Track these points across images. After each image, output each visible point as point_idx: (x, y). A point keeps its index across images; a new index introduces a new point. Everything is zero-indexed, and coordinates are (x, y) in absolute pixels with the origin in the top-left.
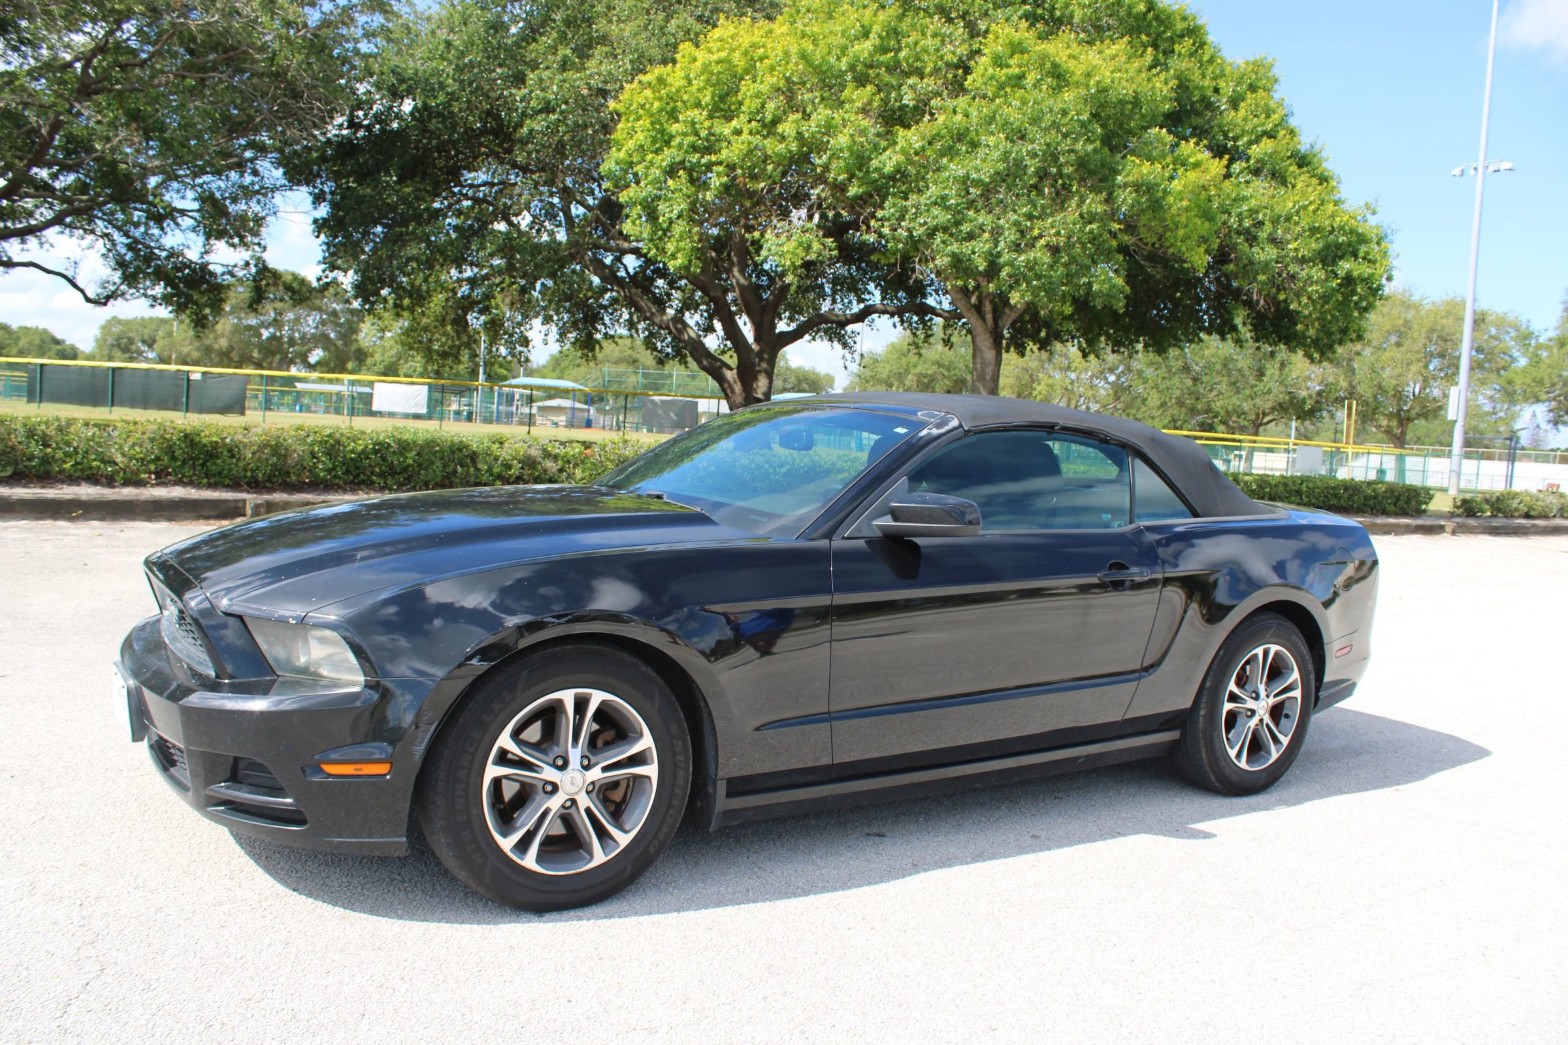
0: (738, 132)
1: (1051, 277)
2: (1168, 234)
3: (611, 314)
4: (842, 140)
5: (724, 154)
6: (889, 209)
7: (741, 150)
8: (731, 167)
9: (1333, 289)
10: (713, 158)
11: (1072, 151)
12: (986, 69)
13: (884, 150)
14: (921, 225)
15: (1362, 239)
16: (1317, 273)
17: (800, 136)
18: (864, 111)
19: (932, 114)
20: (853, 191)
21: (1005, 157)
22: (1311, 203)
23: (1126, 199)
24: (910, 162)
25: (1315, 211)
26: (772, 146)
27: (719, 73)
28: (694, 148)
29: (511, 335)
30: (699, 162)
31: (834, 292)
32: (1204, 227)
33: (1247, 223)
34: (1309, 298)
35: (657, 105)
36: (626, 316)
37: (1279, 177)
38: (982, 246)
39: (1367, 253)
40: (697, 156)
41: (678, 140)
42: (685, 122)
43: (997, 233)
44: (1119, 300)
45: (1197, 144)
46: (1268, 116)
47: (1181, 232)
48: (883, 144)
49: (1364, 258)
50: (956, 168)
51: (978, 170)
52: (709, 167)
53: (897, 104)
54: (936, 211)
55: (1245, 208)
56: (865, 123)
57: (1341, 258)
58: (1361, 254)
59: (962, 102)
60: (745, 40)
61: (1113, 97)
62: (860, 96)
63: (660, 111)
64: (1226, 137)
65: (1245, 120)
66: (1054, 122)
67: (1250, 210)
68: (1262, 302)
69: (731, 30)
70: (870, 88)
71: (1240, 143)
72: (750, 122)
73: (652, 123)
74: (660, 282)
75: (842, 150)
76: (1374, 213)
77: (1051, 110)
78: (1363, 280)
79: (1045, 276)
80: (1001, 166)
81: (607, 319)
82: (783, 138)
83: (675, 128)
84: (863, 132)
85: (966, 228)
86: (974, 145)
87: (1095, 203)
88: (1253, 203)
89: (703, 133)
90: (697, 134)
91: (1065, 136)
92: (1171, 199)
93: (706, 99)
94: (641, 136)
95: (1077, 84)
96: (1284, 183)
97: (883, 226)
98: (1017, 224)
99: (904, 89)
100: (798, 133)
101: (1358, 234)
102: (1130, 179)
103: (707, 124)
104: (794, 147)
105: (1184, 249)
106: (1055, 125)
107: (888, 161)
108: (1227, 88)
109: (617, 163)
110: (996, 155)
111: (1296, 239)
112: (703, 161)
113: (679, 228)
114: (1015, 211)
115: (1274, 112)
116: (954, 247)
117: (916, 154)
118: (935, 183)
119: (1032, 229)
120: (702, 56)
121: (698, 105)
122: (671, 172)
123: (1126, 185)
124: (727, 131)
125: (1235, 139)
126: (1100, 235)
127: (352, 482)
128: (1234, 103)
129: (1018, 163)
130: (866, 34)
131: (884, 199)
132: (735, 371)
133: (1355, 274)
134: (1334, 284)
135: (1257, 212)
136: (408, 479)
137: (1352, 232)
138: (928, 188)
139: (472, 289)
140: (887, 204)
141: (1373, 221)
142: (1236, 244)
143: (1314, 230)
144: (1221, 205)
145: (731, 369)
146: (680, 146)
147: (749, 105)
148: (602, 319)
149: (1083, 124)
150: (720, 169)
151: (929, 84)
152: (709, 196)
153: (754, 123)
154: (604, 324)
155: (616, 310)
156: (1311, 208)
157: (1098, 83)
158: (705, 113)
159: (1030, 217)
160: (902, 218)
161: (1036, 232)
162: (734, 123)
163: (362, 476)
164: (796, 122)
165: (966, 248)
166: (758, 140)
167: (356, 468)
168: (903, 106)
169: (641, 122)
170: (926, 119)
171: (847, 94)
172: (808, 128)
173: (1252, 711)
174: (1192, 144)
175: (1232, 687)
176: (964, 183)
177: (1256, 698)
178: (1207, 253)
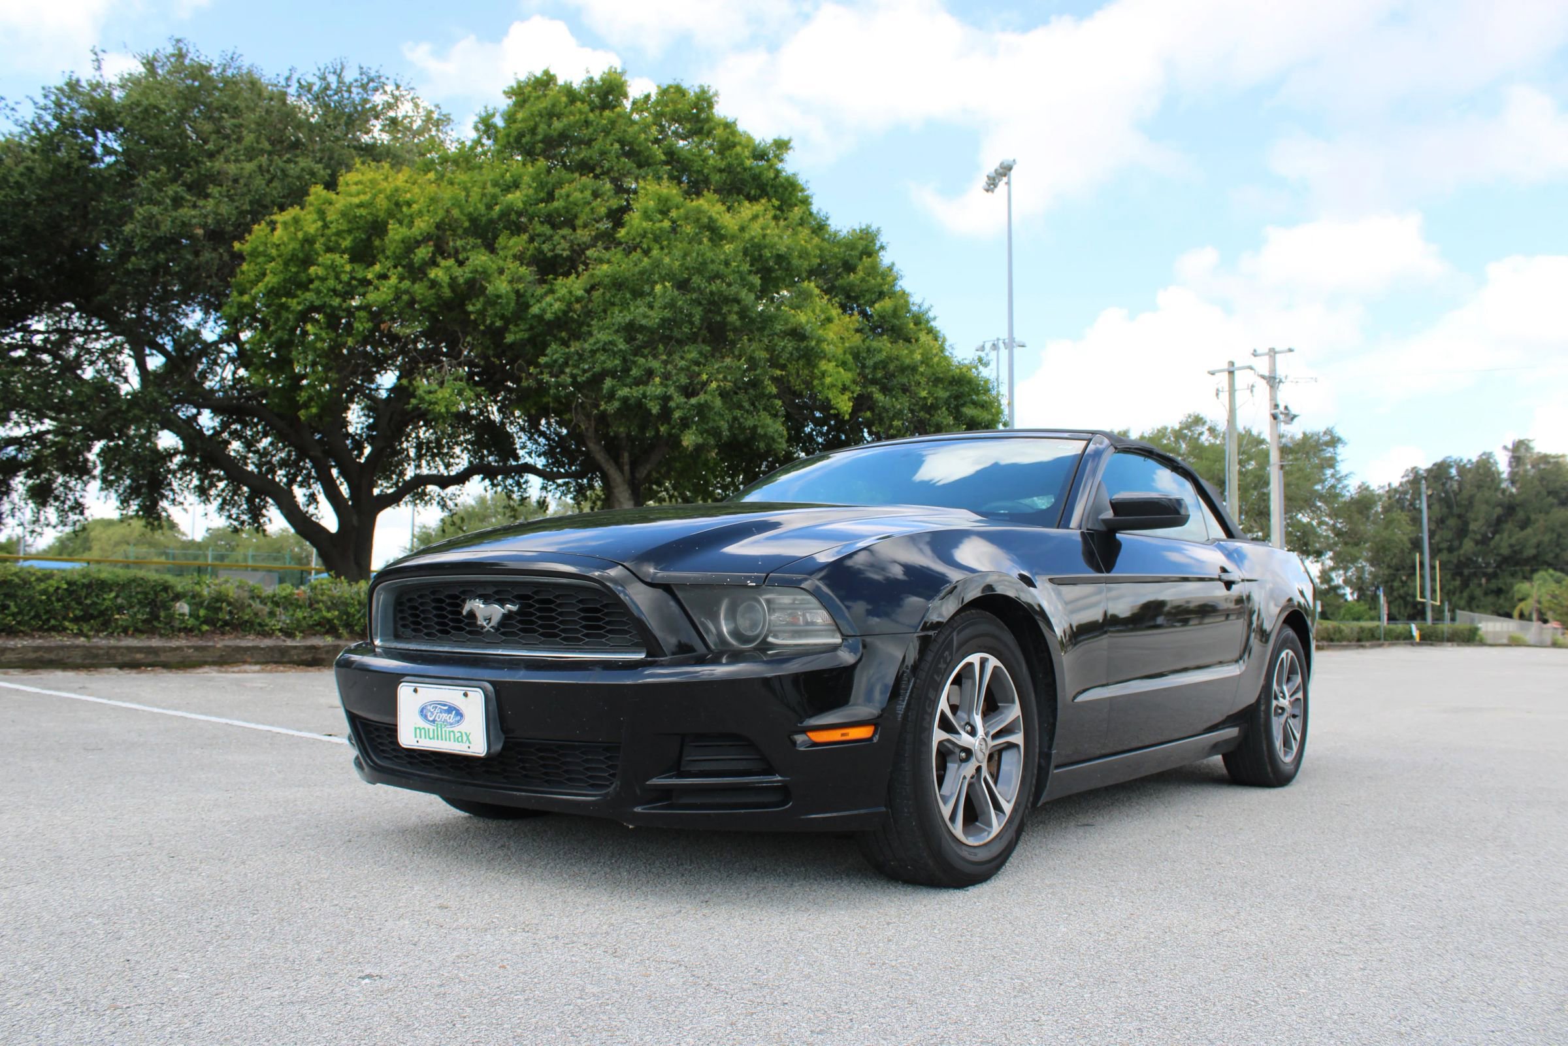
0: (384, 277)
2: (816, 381)
3: (181, 479)
4: (500, 287)
5: (370, 298)
6: (555, 352)
7: (389, 295)
8: (376, 312)
10: (358, 302)
12: (638, 223)
13: (543, 297)
14: (585, 371)
15: (977, 388)
17: (453, 283)
18: (520, 258)
19: (586, 264)
20: (511, 337)
21: (672, 305)
24: (570, 308)
26: (421, 292)
27: (362, 217)
28: (334, 292)
29: (64, 502)
30: (340, 306)
31: (419, 457)
32: (846, 376)
33: (880, 374)
35: (292, 246)
36: (196, 482)
37: (902, 335)
38: (655, 388)
40: (338, 300)
41: (316, 284)
42: (324, 265)
43: (666, 376)
44: (780, 443)
45: (831, 299)
46: (883, 278)
47: (828, 380)
48: (540, 291)
50: (619, 315)
51: (645, 316)
52: (354, 309)
53: (551, 254)
54: (601, 357)
56: (523, 270)
57: (963, 405)
58: (980, 403)
59: (616, 252)
60: (388, 187)
61: (766, 250)
62: (518, 243)
63: (296, 252)
64: (849, 295)
65: (863, 281)
66: (718, 272)
67: (881, 362)
69: (370, 175)
70: (523, 237)
71: (861, 301)
72: (395, 267)
73: (286, 265)
75: (500, 298)
76: (986, 367)
77: (713, 262)
80: (667, 314)
81: (175, 485)
82: (433, 283)
83: (314, 270)
84: (520, 279)
85: (635, 373)
86: (638, 294)
88: (884, 356)
89: (345, 278)
90: (337, 278)
92: (824, 347)
93: (347, 243)
94: (272, 279)
95: (733, 239)
96: (905, 338)
97: (542, 373)
98: (685, 369)
99: (557, 239)
100: (451, 278)
101: (975, 384)
102: (789, 327)
103: (348, 268)
105: (831, 395)
106: (719, 276)
107: (549, 307)
109: (240, 307)
110: (662, 302)
112: (345, 305)
114: (682, 357)
115: (888, 276)
116: (624, 392)
117: (577, 301)
118: (601, 329)
119: (699, 374)
120: (340, 202)
121: (338, 248)
123: (783, 334)
124: (370, 276)
125: (857, 298)
126: (762, 381)
127: (40, 629)
128: (850, 267)
130: (516, 185)
131: (546, 345)
135: (887, 364)
137: (969, 382)
138: (590, 334)
139: (19, 450)
140: (548, 351)
141: (984, 372)
142: (872, 393)
143: (938, 380)
144: (856, 357)
146: (320, 289)
147: (394, 248)
148: (170, 484)
150: (363, 314)
151: (583, 235)
152: (351, 343)
153: (400, 269)
154: (172, 490)
155: (186, 475)
157: (752, 238)
158: (346, 257)
159: (696, 362)
160: (566, 363)
161: (705, 377)
162: (377, 267)
163: (53, 622)
164: (449, 268)
165: (637, 392)
166: (406, 284)
167: (47, 612)
168: (557, 256)
169: (273, 264)
170: (581, 268)
171: (501, 240)
172: (462, 274)
173: (1283, 709)
174: (825, 301)
175: (1275, 686)
176: (630, 330)
177: (1284, 697)
178: (849, 399)
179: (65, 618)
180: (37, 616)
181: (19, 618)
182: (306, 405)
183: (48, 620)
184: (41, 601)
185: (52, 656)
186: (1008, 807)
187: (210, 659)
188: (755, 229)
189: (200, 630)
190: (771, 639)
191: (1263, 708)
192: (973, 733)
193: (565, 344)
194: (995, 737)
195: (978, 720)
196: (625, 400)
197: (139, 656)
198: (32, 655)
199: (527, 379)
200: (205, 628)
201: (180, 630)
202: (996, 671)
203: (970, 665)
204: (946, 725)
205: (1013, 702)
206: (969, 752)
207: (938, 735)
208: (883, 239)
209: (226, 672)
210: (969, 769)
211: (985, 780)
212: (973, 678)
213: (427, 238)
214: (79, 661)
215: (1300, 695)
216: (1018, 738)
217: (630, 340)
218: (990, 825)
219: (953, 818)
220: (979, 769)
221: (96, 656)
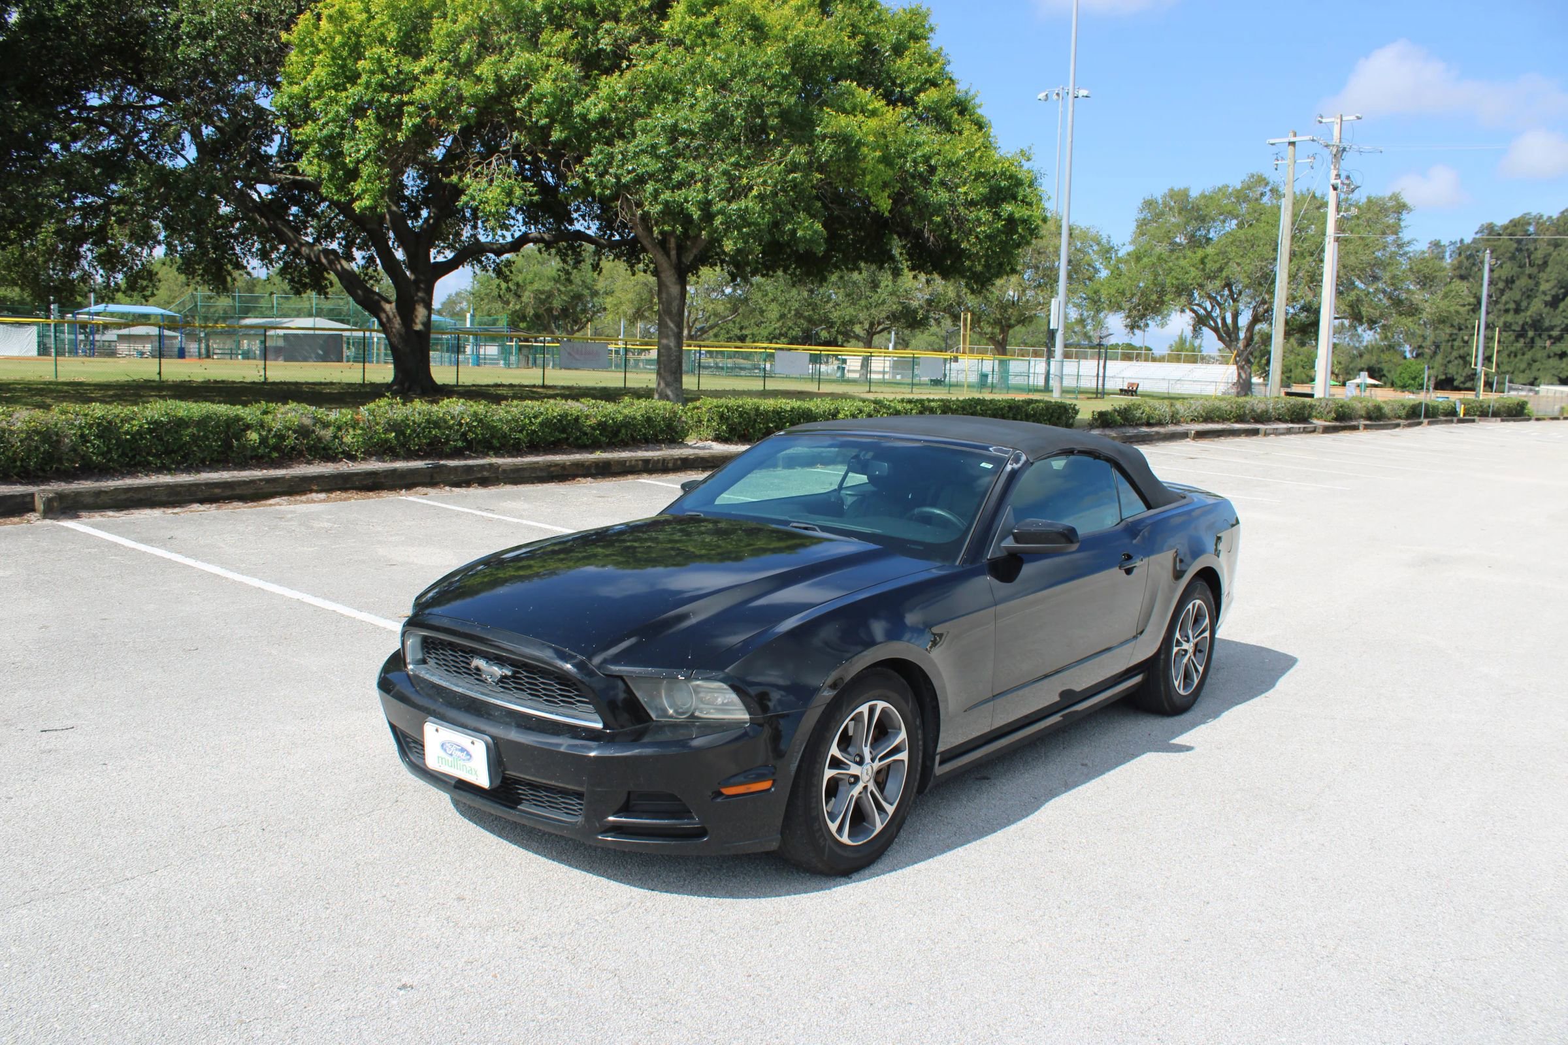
0: (430, 71)
1: (759, 224)
2: (856, 180)
3: (242, 243)
4: (545, 85)
5: (417, 93)
6: (597, 154)
7: (435, 91)
8: (425, 108)
9: (998, 230)
10: (405, 99)
11: (776, 103)
12: (683, 18)
13: (587, 96)
14: (629, 172)
15: (1019, 183)
16: (984, 214)
17: (498, 79)
18: (564, 55)
19: (630, 60)
20: (556, 135)
21: (714, 107)
22: (976, 150)
23: (826, 150)
24: (614, 108)
25: (981, 157)
26: (468, 88)
27: (406, 8)
28: (382, 87)
30: (388, 100)
32: (888, 174)
33: (922, 168)
34: (977, 237)
35: (338, 39)
36: (257, 245)
37: (946, 125)
38: (694, 194)
39: (1025, 197)
40: (386, 95)
41: (364, 78)
42: (371, 59)
43: (707, 180)
44: (819, 245)
45: (874, 92)
46: (930, 65)
47: (868, 178)
48: (586, 89)
49: (1022, 201)
50: (662, 117)
51: (686, 120)
52: (401, 105)
53: (595, 48)
54: (645, 159)
55: (919, 153)
56: (567, 68)
57: (1003, 200)
58: (1020, 198)
59: (660, 47)
61: (809, 50)
62: (560, 39)
63: (343, 45)
64: (894, 84)
65: (910, 67)
66: (759, 75)
67: (924, 156)
68: (932, 239)
70: (569, 33)
71: (906, 90)
72: (441, 61)
73: (333, 58)
74: (294, 210)
75: (545, 96)
76: (1029, 160)
77: (754, 64)
78: (1024, 221)
79: (753, 223)
80: (709, 117)
82: (479, 79)
83: (361, 64)
84: (565, 77)
85: (677, 176)
86: (678, 94)
87: (797, 154)
88: (926, 149)
89: (392, 72)
90: (384, 71)
91: (770, 89)
92: (865, 150)
93: (392, 36)
94: (321, 72)
95: (777, 39)
96: (949, 129)
97: (587, 171)
98: (726, 173)
99: (600, 33)
100: (496, 75)
101: (1017, 179)
102: (829, 130)
103: (395, 62)
104: (492, 89)
105: (871, 194)
106: (760, 79)
107: (593, 106)
108: (891, 37)
109: (291, 98)
110: (703, 105)
111: (964, 184)
112: (393, 101)
113: (366, 170)
114: (723, 161)
115: (936, 62)
116: (666, 195)
117: (620, 100)
118: (644, 131)
119: (740, 178)
121: (382, 41)
122: (358, 110)
123: (823, 137)
124: (417, 70)
125: (902, 86)
126: (802, 184)
127: (128, 465)
128: (898, 50)
129: (724, 113)
131: (590, 145)
132: (394, 305)
133: (1017, 216)
134: (1000, 225)
135: (930, 158)
136: (185, 457)
137: (1011, 177)
138: (634, 135)
140: (593, 151)
141: (1026, 165)
142: (913, 187)
143: (979, 175)
144: (898, 150)
145: (389, 302)
146: (367, 86)
147: (439, 42)
149: (785, 77)
150: (411, 109)
151: (627, 30)
152: (400, 138)
153: (446, 63)
155: (247, 239)
156: (978, 155)
157: (796, 37)
158: (392, 50)
159: (736, 165)
160: (610, 163)
161: (745, 181)
162: (424, 62)
163: (138, 458)
164: (494, 64)
165: (679, 195)
166: (452, 80)
167: (132, 450)
168: (600, 51)
169: (321, 57)
170: (625, 64)
171: (544, 37)
172: (509, 71)
173: (1186, 651)
174: (869, 92)
175: (1178, 635)
176: (674, 133)
177: (1188, 641)
178: (889, 197)
179: (148, 454)
180: (124, 454)
181: (109, 456)
182: (359, 197)
183: (134, 457)
184: (127, 440)
185: (141, 496)
186: (890, 809)
187: (279, 490)
188: (799, 29)
189: (269, 457)
190: (697, 714)
191: (1162, 657)
192: (861, 763)
193: (609, 143)
194: (881, 759)
195: (867, 751)
196: (666, 204)
197: (217, 491)
198: (123, 497)
199: (573, 177)
200: (275, 455)
201: (252, 458)
202: (883, 711)
203: (861, 713)
204: (836, 763)
205: (900, 729)
206: (857, 778)
207: (829, 773)
208: (932, 20)
209: (296, 502)
210: (858, 788)
211: (872, 793)
212: (863, 721)
213: (468, 31)
214: (164, 498)
215: (1207, 634)
216: (904, 756)
217: (672, 140)
218: (874, 826)
219: (840, 829)
220: (865, 788)
221: (178, 494)
